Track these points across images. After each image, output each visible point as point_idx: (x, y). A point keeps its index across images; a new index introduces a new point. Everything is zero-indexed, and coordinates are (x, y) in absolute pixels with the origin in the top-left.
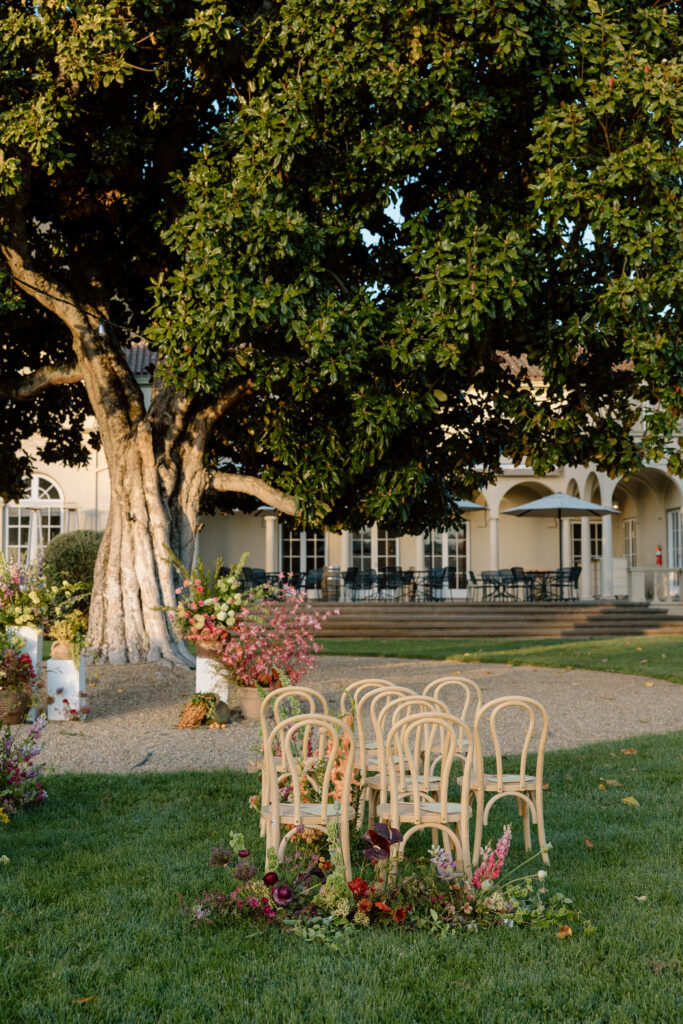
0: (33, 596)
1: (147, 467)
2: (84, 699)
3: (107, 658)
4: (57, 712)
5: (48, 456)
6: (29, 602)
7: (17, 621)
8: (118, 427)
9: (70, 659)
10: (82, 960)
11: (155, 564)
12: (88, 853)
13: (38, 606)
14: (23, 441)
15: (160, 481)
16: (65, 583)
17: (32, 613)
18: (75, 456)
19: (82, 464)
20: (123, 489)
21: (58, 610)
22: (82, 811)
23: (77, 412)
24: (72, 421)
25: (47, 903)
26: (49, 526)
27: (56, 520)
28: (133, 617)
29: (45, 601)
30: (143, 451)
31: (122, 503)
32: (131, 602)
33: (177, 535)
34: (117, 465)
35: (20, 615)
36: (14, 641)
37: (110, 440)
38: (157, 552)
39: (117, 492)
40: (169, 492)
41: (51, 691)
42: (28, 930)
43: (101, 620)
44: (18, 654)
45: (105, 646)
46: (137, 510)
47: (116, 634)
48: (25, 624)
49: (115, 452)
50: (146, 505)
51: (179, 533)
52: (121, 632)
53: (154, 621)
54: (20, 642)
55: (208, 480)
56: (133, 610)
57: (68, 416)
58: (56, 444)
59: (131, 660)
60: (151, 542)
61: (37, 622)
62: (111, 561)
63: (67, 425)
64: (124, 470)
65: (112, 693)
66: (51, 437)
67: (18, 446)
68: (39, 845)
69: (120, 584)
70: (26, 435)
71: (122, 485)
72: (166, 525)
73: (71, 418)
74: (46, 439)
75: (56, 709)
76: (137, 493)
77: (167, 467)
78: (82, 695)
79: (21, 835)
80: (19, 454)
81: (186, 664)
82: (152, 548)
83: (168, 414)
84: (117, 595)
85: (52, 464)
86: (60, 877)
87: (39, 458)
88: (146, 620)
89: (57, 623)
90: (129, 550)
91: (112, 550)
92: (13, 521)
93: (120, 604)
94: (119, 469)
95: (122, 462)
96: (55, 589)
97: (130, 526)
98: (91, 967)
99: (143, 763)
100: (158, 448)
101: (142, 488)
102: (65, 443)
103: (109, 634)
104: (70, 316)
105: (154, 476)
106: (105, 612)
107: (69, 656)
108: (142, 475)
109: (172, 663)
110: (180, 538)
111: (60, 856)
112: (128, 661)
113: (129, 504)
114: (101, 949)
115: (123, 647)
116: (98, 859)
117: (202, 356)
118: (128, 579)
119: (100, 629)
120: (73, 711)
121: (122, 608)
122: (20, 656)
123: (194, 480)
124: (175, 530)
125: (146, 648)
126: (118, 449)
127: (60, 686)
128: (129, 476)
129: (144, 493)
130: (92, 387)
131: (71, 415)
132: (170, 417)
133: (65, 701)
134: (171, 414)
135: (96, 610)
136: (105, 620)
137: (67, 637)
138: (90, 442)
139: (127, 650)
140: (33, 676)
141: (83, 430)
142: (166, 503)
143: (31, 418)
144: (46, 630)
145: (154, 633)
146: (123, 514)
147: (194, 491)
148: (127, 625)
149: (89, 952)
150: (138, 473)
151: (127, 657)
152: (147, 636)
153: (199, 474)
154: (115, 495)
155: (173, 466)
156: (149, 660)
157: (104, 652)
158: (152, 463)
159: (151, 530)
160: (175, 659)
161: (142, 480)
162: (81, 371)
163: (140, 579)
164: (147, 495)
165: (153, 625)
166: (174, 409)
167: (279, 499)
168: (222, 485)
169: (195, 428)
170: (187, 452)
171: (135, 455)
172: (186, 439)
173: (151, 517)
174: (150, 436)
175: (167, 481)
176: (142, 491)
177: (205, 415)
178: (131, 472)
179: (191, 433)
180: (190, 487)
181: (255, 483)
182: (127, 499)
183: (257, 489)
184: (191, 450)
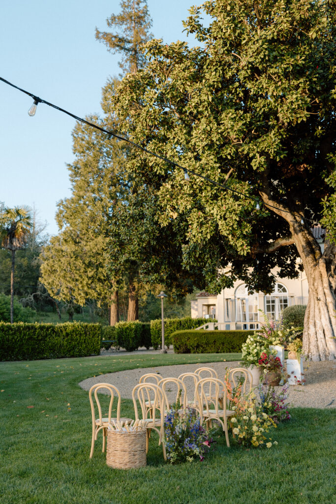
0: (279, 333)
1: (324, 277)
2: (303, 376)
3: (311, 359)
4: (292, 381)
5: (282, 275)
6: (278, 336)
7: (273, 343)
8: (311, 262)
9: (296, 359)
10: (313, 489)
11: (330, 318)
12: (310, 442)
13: (282, 337)
14: (271, 270)
15: (330, 283)
16: (292, 327)
17: (280, 340)
18: (293, 274)
19: (296, 277)
20: (314, 287)
21: (290, 339)
22: (306, 424)
23: (293, 256)
25: (295, 462)
26: (283, 304)
27: (285, 301)
28: (321, 341)
29: (284, 335)
30: (322, 271)
31: (314, 293)
32: (320, 335)
34: (311, 277)
35: (275, 341)
36: (273, 351)
37: (307, 267)
38: (330, 313)
39: (311, 289)
40: (334, 288)
41: (289, 372)
42: (288, 474)
43: (308, 343)
44: (274, 357)
45: (310, 353)
46: (321, 296)
47: (314, 349)
48: (277, 344)
50: (325, 294)
52: (317, 348)
53: (331, 343)
54: (275, 352)
56: (321, 338)
57: (289, 258)
58: (285, 270)
59: (322, 359)
60: (328, 309)
61: (282, 344)
62: (311, 318)
63: (289, 262)
64: (314, 279)
65: (315, 373)
66: (282, 267)
67: (269, 271)
68: (289, 437)
69: (315, 327)
70: (273, 267)
71: (314, 285)
72: (334, 302)
73: (290, 259)
74: (280, 268)
75: (292, 380)
76: (320, 288)
77: (333, 277)
78: (302, 374)
79: (281, 433)
80: (270, 275)
82: (328, 312)
84: (314, 332)
85: (283, 278)
86: (300, 452)
87: (278, 276)
88: (327, 343)
89: (290, 344)
90: (318, 313)
91: (311, 313)
92: (268, 302)
93: (316, 336)
94: (312, 279)
95: (313, 276)
96: (288, 330)
97: (318, 303)
98: (317, 492)
99: (331, 404)
100: (328, 269)
101: (322, 286)
102: (288, 269)
103: (312, 348)
104: (288, 217)
105: (327, 281)
106: (309, 339)
107: (296, 358)
108: (322, 281)
111: (299, 443)
112: (320, 360)
113: (317, 294)
114: (322, 484)
115: (318, 354)
116: (315, 445)
118: (319, 325)
119: (308, 346)
120: (299, 381)
122: (275, 358)
125: (328, 355)
126: (311, 271)
127: (293, 371)
128: (317, 282)
130: (299, 246)
131: (290, 258)
132: (333, 256)
133: (295, 377)
134: (333, 254)
135: (306, 338)
136: (310, 343)
137: (295, 350)
138: (299, 268)
139: (320, 355)
140: (281, 366)
141: (295, 264)
142: (333, 293)
143: (274, 260)
144: (285, 347)
145: (331, 348)
146: (315, 298)
148: (319, 345)
149: (315, 485)
150: (320, 280)
151: (320, 358)
152: (328, 349)
155: (335, 277)
156: (330, 359)
157: (310, 356)
158: (326, 276)
159: (327, 304)
161: (322, 283)
162: (294, 239)
163: (324, 325)
164: (325, 290)
165: (330, 345)
166: (334, 252)
171: (318, 273)
173: (327, 298)
174: (325, 264)
175: (333, 283)
176: (322, 288)
178: (317, 280)
182: (316, 292)
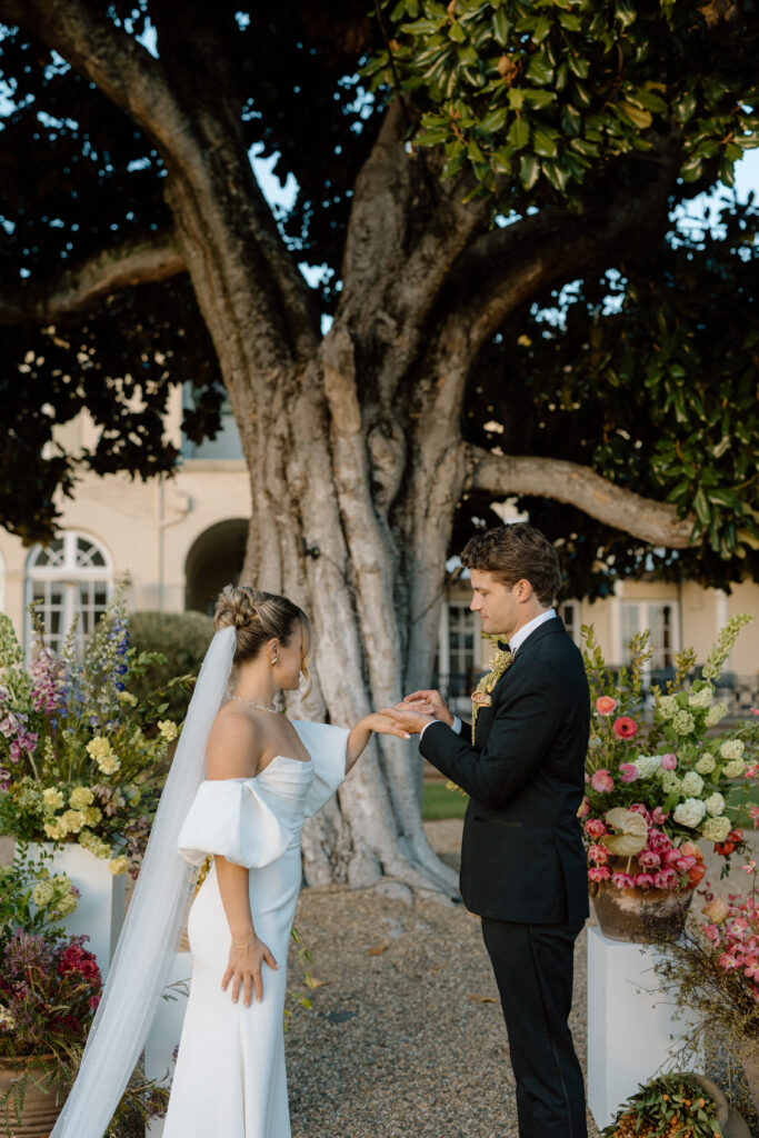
0: (99, 748)
1: (344, 434)
5: (103, 462)
6: (87, 771)
7: (49, 829)
8: (267, 357)
11: (364, 656)
13: (119, 780)
14: (57, 430)
15: (371, 467)
17: (98, 803)
18: (153, 460)
19: (165, 474)
20: (287, 487)
24: (145, 398)
26: (92, 608)
27: (101, 599)
30: (334, 398)
31: (283, 519)
33: (403, 590)
34: (268, 436)
35: (59, 812)
37: (249, 386)
38: (366, 629)
39: (269, 494)
40: (389, 494)
48: (73, 838)
49: (262, 409)
50: (342, 521)
51: (409, 586)
53: (361, 789)
54: (57, 897)
55: (470, 467)
57: (138, 390)
58: (118, 439)
59: (311, 879)
60: (354, 607)
63: (136, 405)
64: (288, 445)
66: (108, 425)
67: (48, 436)
70: (65, 415)
71: (285, 477)
72: (387, 566)
73: (144, 391)
74: (100, 428)
76: (320, 492)
77: (389, 436)
80: (48, 452)
81: (444, 892)
82: (357, 620)
83: (386, 318)
85: (108, 476)
87: (86, 464)
92: (39, 597)
94: (274, 443)
95: (280, 428)
97: (304, 570)
100: (366, 391)
101: (332, 481)
102: (133, 437)
104: (162, 116)
105: (359, 454)
108: (330, 452)
109: (411, 888)
110: (409, 597)
113: (300, 522)
117: (550, 87)
123: (442, 469)
124: (400, 580)
125: (345, 853)
126: (270, 402)
128: (302, 454)
129: (336, 494)
130: (208, 278)
132: (392, 323)
134: (393, 316)
142: (384, 519)
143: (72, 386)
145: (362, 816)
146: (289, 543)
147: (442, 492)
150: (321, 447)
152: (346, 822)
153: (453, 452)
154: (263, 502)
155: (398, 432)
156: (356, 880)
158: (354, 427)
159: (352, 577)
160: (414, 878)
161: (332, 464)
162: (179, 249)
164: (344, 500)
165: (359, 797)
166: (400, 303)
167: (633, 509)
168: (498, 481)
169: (444, 352)
170: (426, 405)
171: (312, 408)
172: (425, 376)
173: (353, 547)
174: (352, 362)
175: (387, 466)
176: (331, 489)
177: (467, 323)
178: (306, 446)
179: (434, 362)
180: (433, 482)
181: (575, 476)
182: (294, 510)
183: (577, 488)
184: (434, 400)
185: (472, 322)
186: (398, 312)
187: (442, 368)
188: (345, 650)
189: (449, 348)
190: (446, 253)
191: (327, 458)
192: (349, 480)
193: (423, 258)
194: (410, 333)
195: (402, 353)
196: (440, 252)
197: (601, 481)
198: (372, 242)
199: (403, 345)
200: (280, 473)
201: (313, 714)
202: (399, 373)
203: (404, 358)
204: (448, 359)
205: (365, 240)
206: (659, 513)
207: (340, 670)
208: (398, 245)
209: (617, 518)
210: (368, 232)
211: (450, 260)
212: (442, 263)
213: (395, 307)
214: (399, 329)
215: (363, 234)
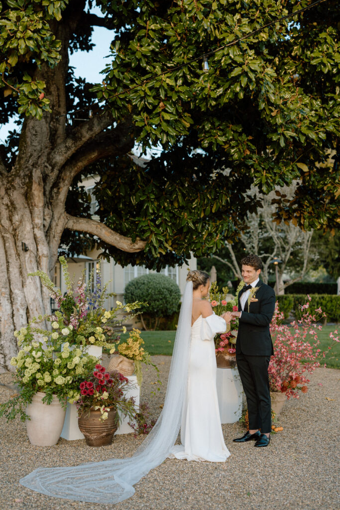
1: (37, 207)
15: (44, 219)
31: (8, 235)
32: (21, 319)
39: (2, 226)
40: (47, 228)
46: (29, 243)
47: (11, 345)
50: (35, 238)
52: (15, 344)
55: (67, 221)
60: (38, 269)
64: (11, 208)
69: (12, 303)
71: (11, 220)
76: (27, 227)
77: (48, 208)
83: (48, 165)
84: (9, 312)
90: (18, 275)
93: (12, 320)
94: (3, 207)
95: (6, 201)
97: (19, 255)
101: (32, 223)
105: (41, 214)
113: (14, 237)
118: (19, 299)
121: (14, 323)
123: (60, 221)
128: (20, 213)
132: (50, 168)
134: (50, 165)
147: (59, 229)
150: (27, 211)
153: (63, 215)
155: (50, 207)
158: (41, 204)
159: (39, 258)
161: (32, 217)
163: (30, 299)
164: (36, 231)
166: (54, 161)
167: (118, 239)
168: (73, 226)
169: (63, 179)
170: (55, 198)
171: (21, 196)
172: (56, 187)
173: (39, 247)
174: (42, 181)
175: (47, 219)
176: (32, 227)
177: (71, 169)
178: (22, 210)
179: (59, 182)
180: (57, 225)
181: (99, 226)
182: (13, 232)
183: (99, 230)
184: (58, 196)
185: (72, 169)
186: (53, 164)
187: (61, 185)
188: (37, 284)
189: (64, 178)
190: (76, 146)
191: (30, 215)
192: (38, 224)
193: (66, 147)
194: (56, 172)
195: (53, 179)
196: (73, 146)
197: (108, 228)
198: (38, 136)
199: (53, 176)
200: (8, 218)
201: (24, 307)
202: (51, 186)
203: (53, 180)
204: (64, 182)
205: (35, 135)
206: (126, 241)
207: (35, 292)
208: (48, 139)
209: (113, 241)
210: (36, 132)
211: (76, 149)
212: (73, 150)
213: (51, 162)
214: (52, 170)
215: (34, 133)
